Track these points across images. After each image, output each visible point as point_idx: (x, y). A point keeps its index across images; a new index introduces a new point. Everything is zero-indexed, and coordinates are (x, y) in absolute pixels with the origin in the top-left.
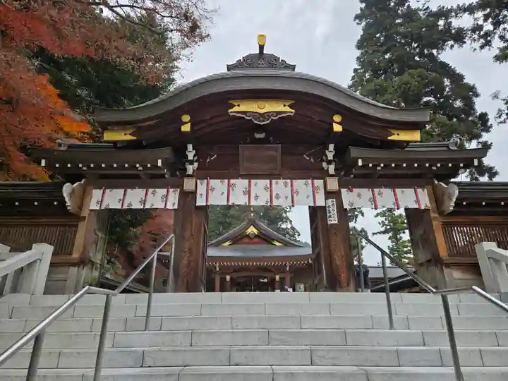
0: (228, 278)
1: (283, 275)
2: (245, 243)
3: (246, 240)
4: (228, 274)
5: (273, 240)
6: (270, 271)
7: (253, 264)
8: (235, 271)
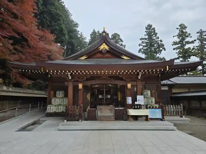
0: (80, 86)
1: (135, 83)
2: (98, 58)
3: (99, 55)
4: (81, 82)
5: (122, 54)
6: (121, 79)
7: (105, 73)
8: (88, 80)
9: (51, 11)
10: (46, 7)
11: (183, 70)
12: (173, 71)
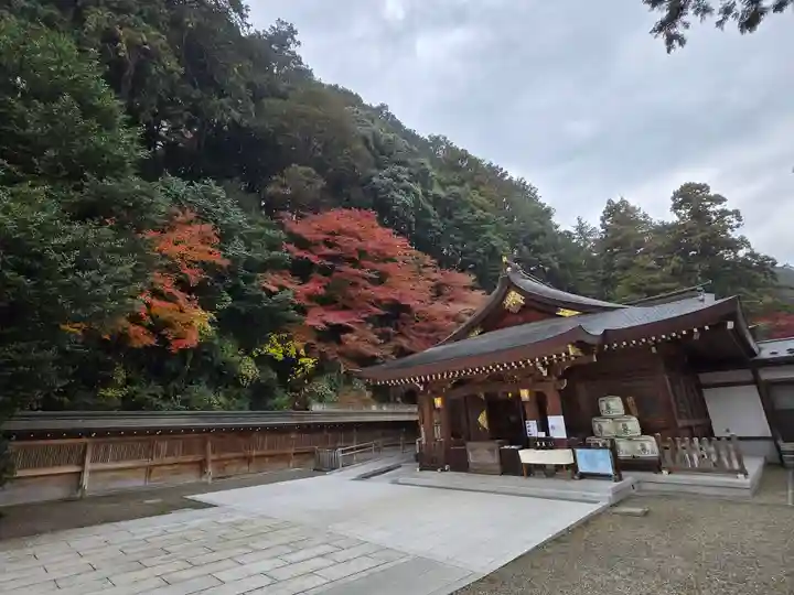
0: (438, 402)
5: (558, 307)
9: (461, 221)
10: (450, 217)
11: (707, 328)
12: (654, 338)
